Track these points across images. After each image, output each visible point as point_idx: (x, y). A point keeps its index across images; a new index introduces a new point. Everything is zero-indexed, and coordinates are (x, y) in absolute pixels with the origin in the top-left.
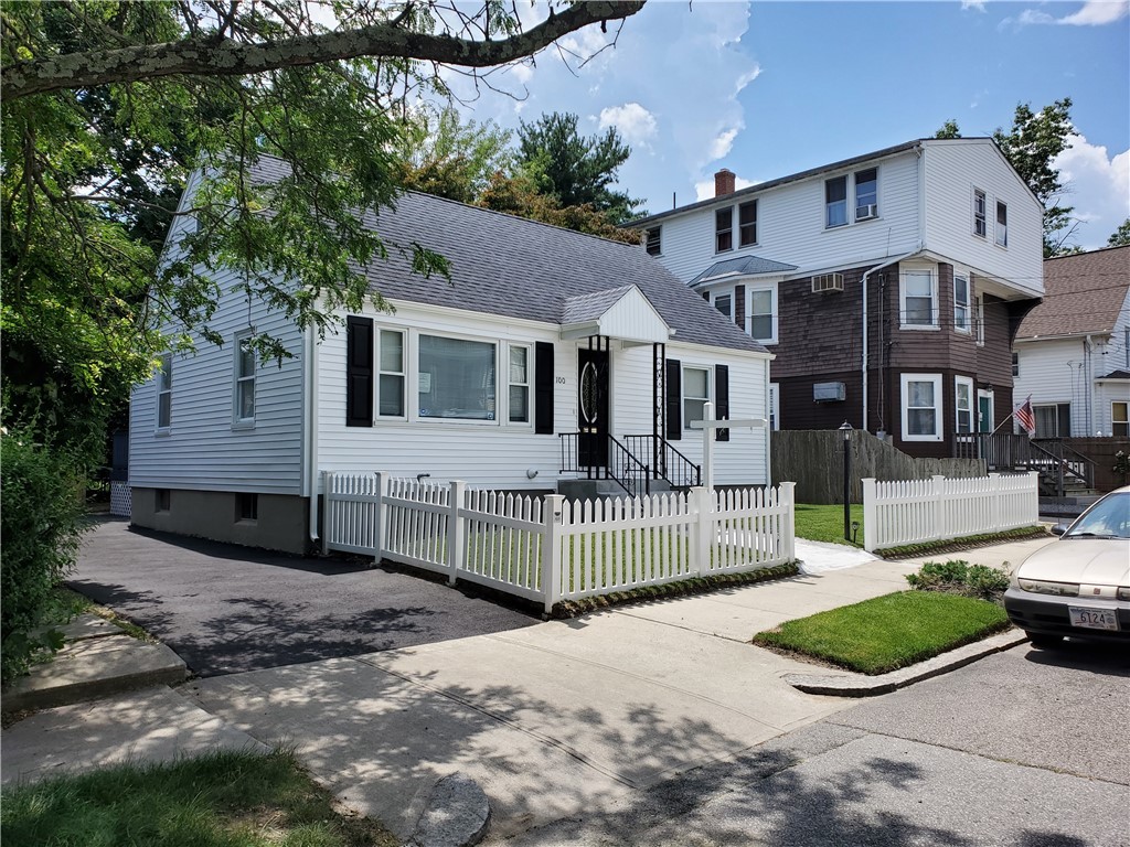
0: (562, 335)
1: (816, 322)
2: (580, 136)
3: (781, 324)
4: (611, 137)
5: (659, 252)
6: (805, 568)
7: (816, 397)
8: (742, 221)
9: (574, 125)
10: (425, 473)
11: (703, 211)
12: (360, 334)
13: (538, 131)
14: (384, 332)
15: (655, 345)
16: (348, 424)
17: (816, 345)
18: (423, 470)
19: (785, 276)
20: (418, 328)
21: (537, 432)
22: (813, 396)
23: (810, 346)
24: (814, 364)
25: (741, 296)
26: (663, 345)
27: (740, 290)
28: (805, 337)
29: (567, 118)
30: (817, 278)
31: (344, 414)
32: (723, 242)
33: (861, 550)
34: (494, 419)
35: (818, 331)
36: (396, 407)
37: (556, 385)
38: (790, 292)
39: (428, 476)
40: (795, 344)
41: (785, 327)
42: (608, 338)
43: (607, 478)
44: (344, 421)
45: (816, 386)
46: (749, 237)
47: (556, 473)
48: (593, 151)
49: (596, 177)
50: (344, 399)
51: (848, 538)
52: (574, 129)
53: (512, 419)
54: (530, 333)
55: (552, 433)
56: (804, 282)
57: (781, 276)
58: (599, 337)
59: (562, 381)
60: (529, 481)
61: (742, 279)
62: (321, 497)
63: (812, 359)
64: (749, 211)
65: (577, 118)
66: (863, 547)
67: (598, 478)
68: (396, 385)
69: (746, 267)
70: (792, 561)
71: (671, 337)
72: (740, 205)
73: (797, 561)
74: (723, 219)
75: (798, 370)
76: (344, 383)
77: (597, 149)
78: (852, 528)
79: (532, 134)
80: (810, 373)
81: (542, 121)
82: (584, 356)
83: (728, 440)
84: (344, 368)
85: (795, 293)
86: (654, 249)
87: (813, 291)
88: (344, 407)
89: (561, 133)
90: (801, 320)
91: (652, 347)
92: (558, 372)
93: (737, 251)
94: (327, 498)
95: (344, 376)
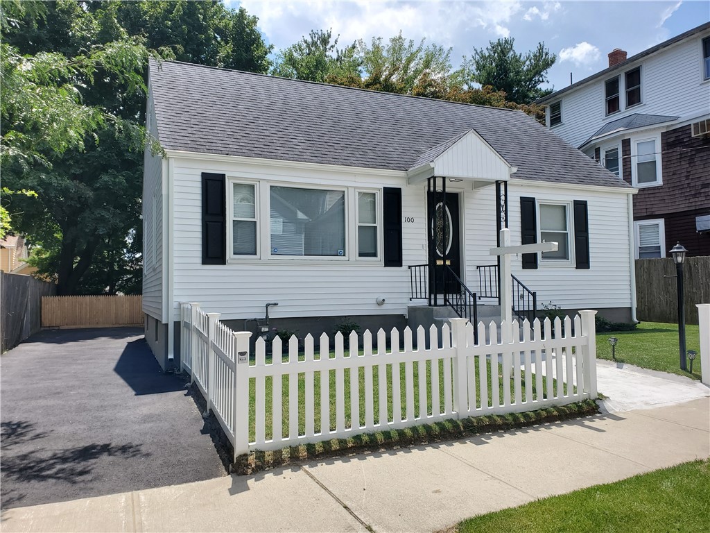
0: (409, 180)
1: (697, 163)
2: (518, 54)
3: (665, 168)
4: (541, 49)
5: (560, 122)
6: (608, 406)
7: (698, 229)
8: (628, 86)
9: (512, 45)
10: (273, 302)
11: (594, 84)
12: (213, 188)
13: (487, 54)
14: (236, 186)
15: (498, 184)
16: (204, 263)
17: (698, 183)
18: (272, 300)
19: (668, 126)
20: (268, 181)
21: (386, 265)
22: (696, 229)
23: (692, 185)
24: (697, 199)
25: (627, 148)
26: (505, 182)
27: (626, 144)
28: (687, 177)
29: (506, 41)
30: (696, 125)
31: (199, 254)
32: (612, 106)
33: (698, 383)
34: (344, 255)
35: (701, 171)
36: (249, 247)
37: (404, 224)
38: (673, 139)
39: (276, 304)
40: (679, 184)
41: (668, 170)
42: (444, 178)
43: (445, 305)
44: (199, 260)
45: (698, 219)
46: (634, 98)
47: (406, 301)
48: (528, 63)
49: (531, 80)
50: (199, 241)
51: (684, 368)
52: (511, 48)
53: (361, 255)
54: (378, 180)
55: (401, 266)
56: (685, 130)
57: (664, 127)
58: (435, 178)
59: (411, 220)
60: (378, 307)
61: (627, 133)
62: (177, 324)
63: (694, 196)
64: (634, 78)
65: (514, 39)
66: (699, 378)
67: (436, 305)
68: (248, 229)
69: (630, 124)
70: (593, 396)
71: (513, 176)
72: (626, 73)
73: (601, 397)
74: (612, 87)
75: (682, 206)
76: (199, 229)
77: (530, 61)
78: (689, 357)
79: (483, 57)
80: (693, 208)
81: (490, 47)
82: (434, 198)
83: (589, 268)
84: (199, 216)
85: (675, 140)
86: (556, 120)
87: (693, 136)
88: (199, 248)
89: (503, 53)
90: (683, 163)
91: (494, 187)
92: (406, 212)
93: (624, 111)
94: (182, 324)
95: (199, 222)
